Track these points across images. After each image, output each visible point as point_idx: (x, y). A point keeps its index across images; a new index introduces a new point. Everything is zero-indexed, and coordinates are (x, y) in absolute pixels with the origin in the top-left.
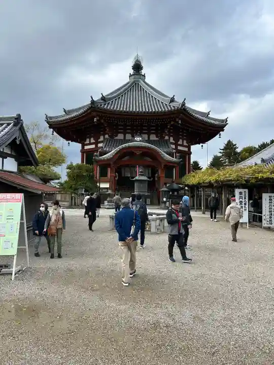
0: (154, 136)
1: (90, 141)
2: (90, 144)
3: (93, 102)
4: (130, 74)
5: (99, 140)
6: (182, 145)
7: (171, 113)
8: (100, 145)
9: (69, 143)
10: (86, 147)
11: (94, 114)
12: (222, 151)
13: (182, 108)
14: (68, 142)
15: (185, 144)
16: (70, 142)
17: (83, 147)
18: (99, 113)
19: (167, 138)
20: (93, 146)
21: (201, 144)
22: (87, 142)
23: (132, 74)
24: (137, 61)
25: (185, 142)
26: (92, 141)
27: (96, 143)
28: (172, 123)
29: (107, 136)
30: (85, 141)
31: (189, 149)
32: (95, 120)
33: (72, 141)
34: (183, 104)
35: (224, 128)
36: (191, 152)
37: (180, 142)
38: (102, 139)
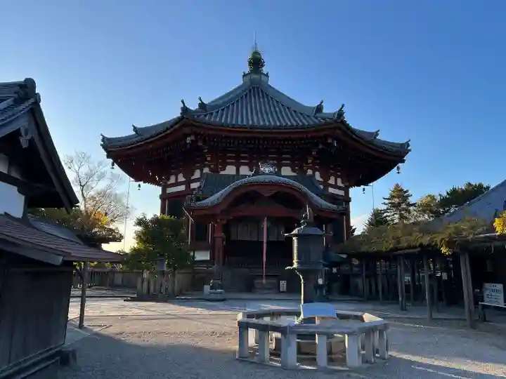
0: (288, 169)
1: (177, 179)
2: (177, 184)
3: (185, 110)
4: (244, 73)
5: (193, 178)
6: (335, 186)
7: (318, 129)
8: (194, 185)
9: (139, 186)
10: (170, 190)
11: (186, 130)
12: (387, 201)
13: (339, 121)
14: (138, 183)
15: (340, 183)
16: (141, 183)
17: (164, 190)
18: (195, 129)
19: (310, 172)
20: (182, 188)
21: (362, 187)
22: (172, 180)
23: (247, 72)
24: (256, 53)
25: (339, 180)
26: (181, 178)
27: (188, 183)
28: (321, 147)
29: (206, 170)
30: (169, 180)
31: (347, 193)
32: (189, 140)
33: (144, 182)
34: (340, 114)
35: (405, 158)
36: (350, 198)
37: (332, 181)
38: (197, 174)
